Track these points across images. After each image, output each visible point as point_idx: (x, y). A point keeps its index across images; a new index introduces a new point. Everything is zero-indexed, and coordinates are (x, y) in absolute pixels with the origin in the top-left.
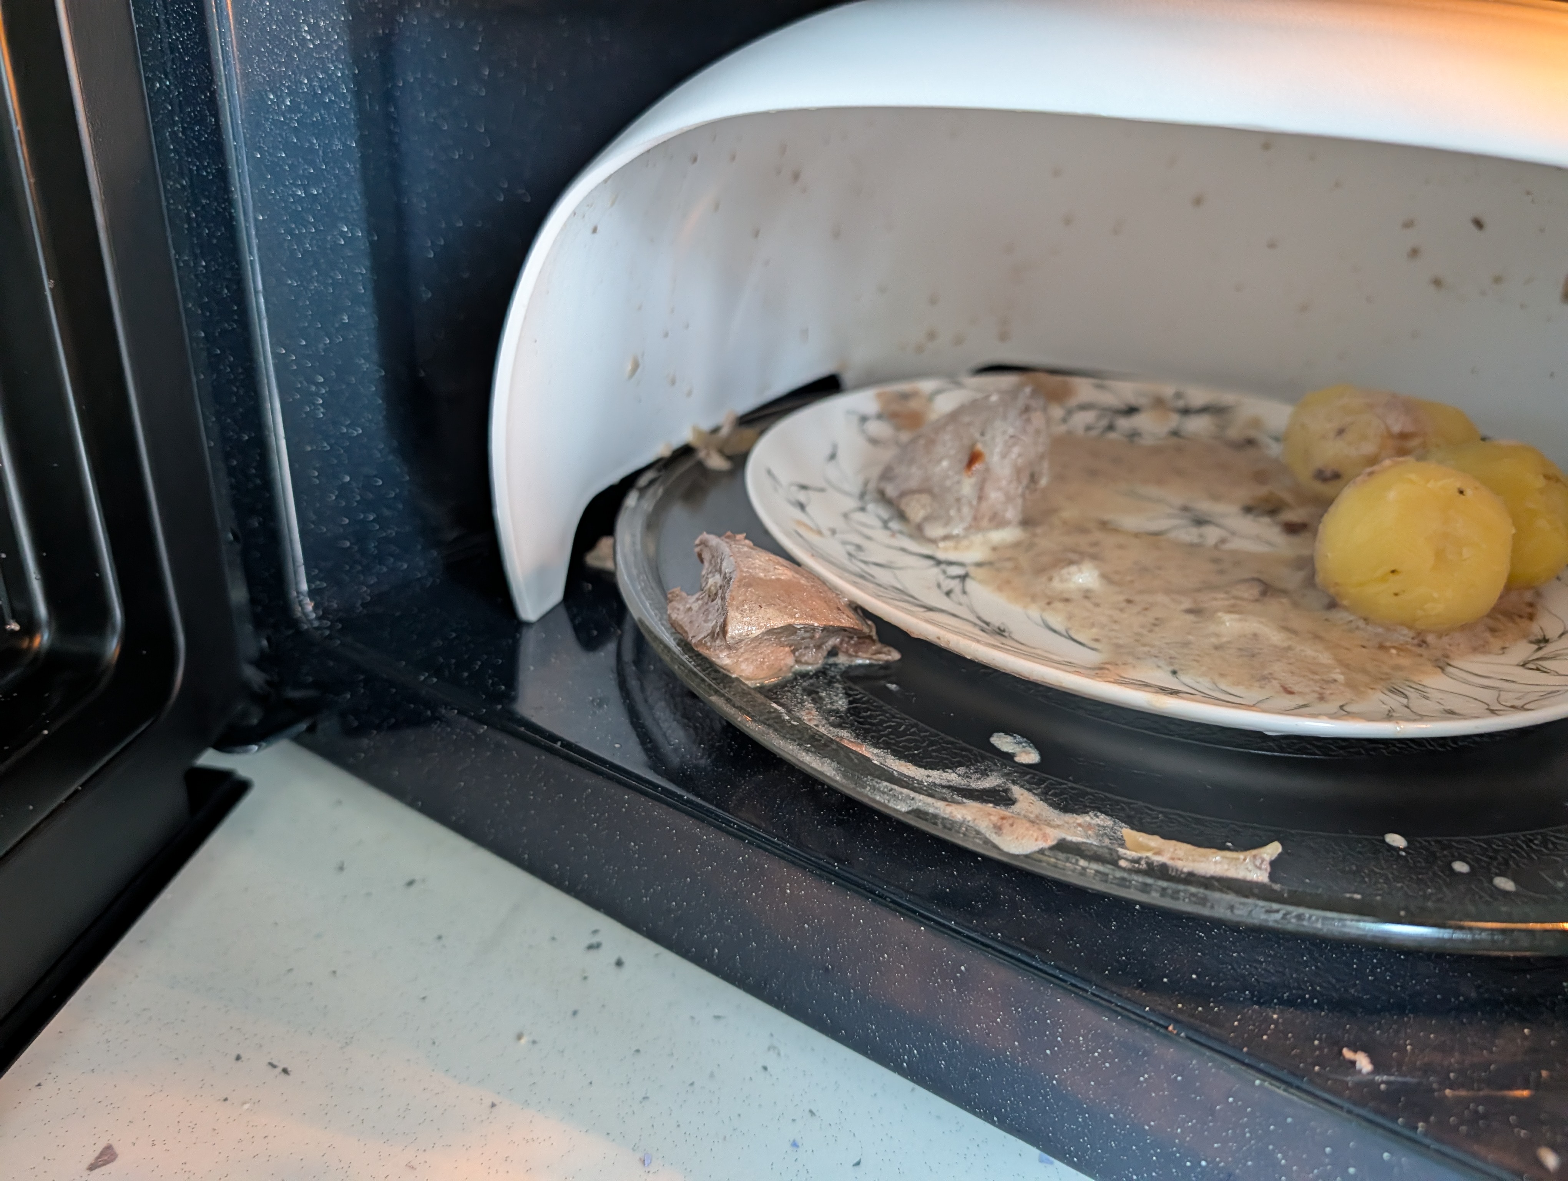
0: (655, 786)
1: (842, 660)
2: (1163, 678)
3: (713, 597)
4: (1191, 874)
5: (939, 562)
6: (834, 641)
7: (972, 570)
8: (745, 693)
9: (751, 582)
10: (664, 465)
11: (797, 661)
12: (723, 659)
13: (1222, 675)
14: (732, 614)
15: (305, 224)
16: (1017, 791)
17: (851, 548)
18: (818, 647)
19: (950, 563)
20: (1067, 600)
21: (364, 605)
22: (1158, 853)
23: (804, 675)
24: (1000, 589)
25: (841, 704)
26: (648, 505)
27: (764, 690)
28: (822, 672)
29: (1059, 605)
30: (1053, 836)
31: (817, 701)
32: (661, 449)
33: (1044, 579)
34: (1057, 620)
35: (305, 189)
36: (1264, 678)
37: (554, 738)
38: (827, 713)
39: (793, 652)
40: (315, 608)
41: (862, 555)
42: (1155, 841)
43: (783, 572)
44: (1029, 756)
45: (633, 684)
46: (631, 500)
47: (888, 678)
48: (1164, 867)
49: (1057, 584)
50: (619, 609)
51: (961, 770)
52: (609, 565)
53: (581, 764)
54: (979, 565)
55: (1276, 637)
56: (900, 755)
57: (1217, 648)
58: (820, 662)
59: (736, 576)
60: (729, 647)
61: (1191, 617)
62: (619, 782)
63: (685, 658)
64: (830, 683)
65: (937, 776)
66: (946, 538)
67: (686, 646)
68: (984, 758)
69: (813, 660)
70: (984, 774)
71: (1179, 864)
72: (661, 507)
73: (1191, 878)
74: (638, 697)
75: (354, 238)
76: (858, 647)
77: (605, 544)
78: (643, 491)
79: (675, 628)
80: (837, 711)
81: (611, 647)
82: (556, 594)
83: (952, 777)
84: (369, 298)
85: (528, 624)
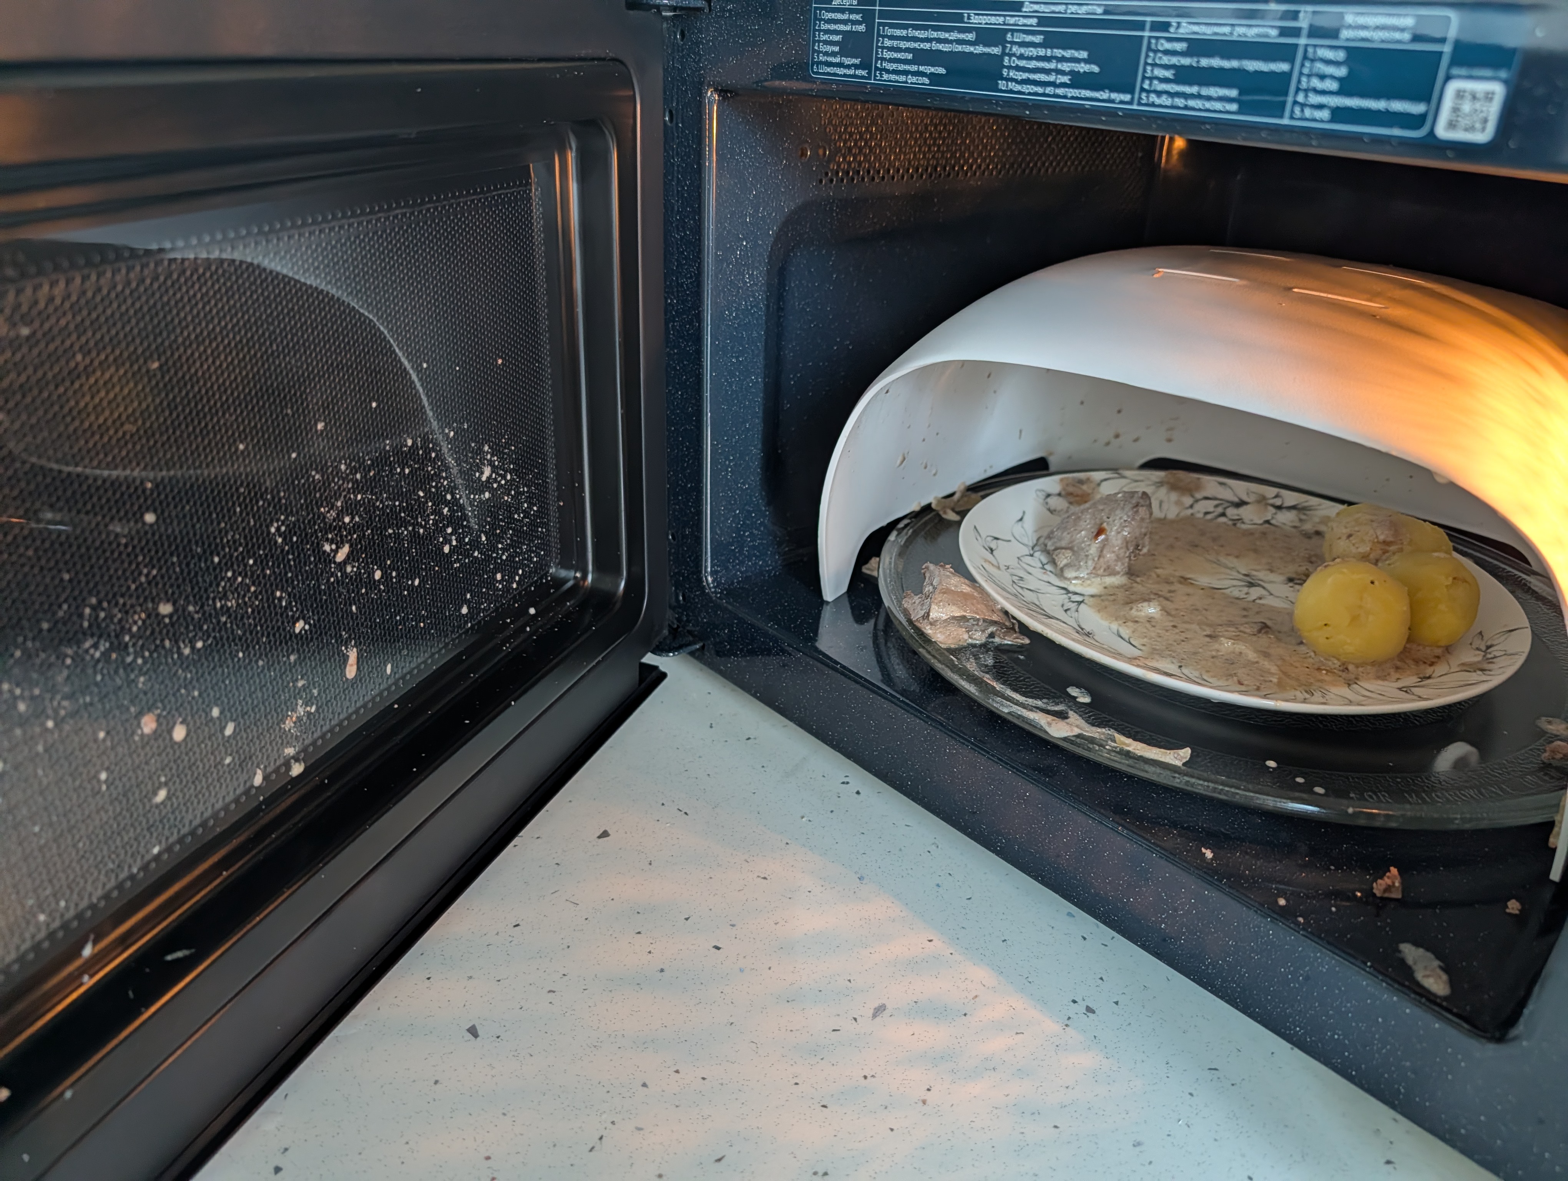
0: (886, 692)
1: (997, 640)
2: (1172, 668)
3: (927, 597)
4: (1141, 757)
5: (1068, 591)
6: (992, 629)
7: (1087, 599)
8: (939, 649)
9: (947, 591)
10: (915, 516)
11: (970, 637)
12: (928, 630)
13: (1207, 671)
14: (933, 606)
15: (734, 376)
16: (1071, 713)
17: (1015, 578)
18: (983, 631)
19: (1076, 593)
20: (1137, 622)
21: (739, 582)
22: (1128, 745)
23: (974, 646)
24: (1099, 611)
25: (990, 662)
26: (902, 540)
27: (950, 651)
28: (984, 646)
29: (1130, 624)
30: (1077, 731)
31: (977, 658)
32: (915, 507)
33: (1128, 608)
34: (1125, 632)
35: (737, 358)
36: (1231, 675)
37: (837, 663)
38: (980, 666)
39: (968, 632)
40: (713, 582)
41: (1021, 584)
42: (1129, 741)
43: (966, 589)
44: (1086, 699)
45: (882, 641)
46: (892, 537)
47: (1021, 653)
48: (1129, 752)
49: (1134, 612)
50: (878, 601)
51: (1045, 701)
52: (875, 574)
53: (850, 678)
54: (1092, 596)
55: (1251, 655)
56: (1015, 690)
57: (1213, 657)
58: (984, 640)
59: (940, 587)
60: (931, 624)
61: (1208, 639)
62: (868, 688)
63: (909, 628)
64: (988, 650)
65: (1030, 701)
66: (1076, 578)
67: (910, 622)
68: (1060, 697)
69: (979, 637)
70: (1057, 704)
71: (1137, 752)
72: (909, 542)
73: (1141, 759)
74: (883, 648)
75: (757, 382)
76: (1005, 634)
77: (874, 561)
78: (900, 531)
79: (906, 613)
80: (986, 666)
81: (872, 622)
82: (844, 589)
83: (1039, 703)
84: (761, 415)
85: (828, 603)
